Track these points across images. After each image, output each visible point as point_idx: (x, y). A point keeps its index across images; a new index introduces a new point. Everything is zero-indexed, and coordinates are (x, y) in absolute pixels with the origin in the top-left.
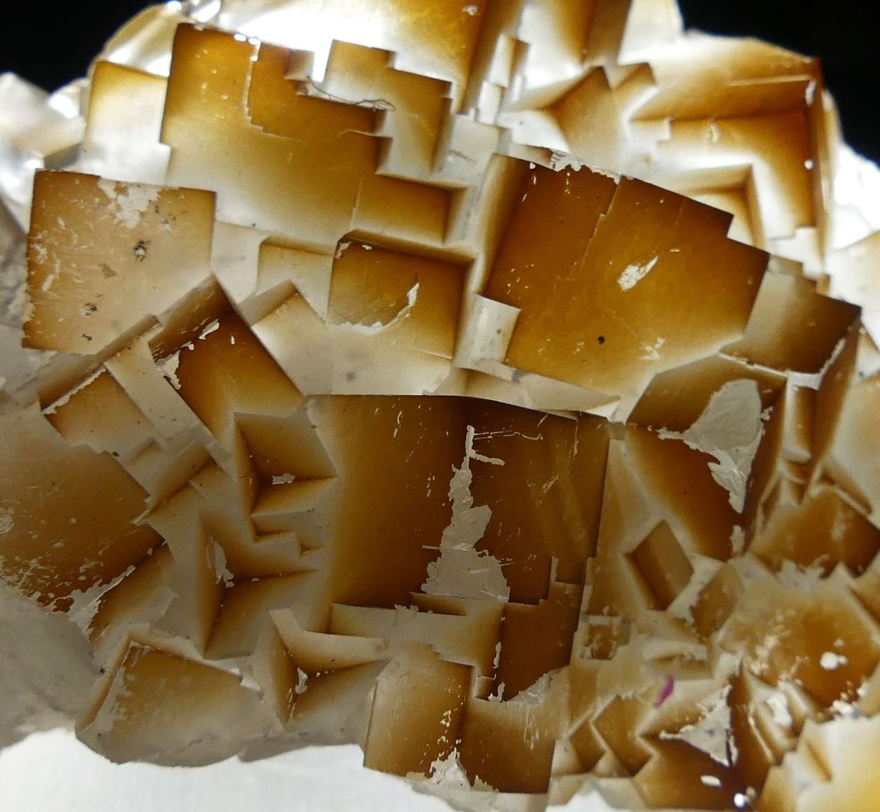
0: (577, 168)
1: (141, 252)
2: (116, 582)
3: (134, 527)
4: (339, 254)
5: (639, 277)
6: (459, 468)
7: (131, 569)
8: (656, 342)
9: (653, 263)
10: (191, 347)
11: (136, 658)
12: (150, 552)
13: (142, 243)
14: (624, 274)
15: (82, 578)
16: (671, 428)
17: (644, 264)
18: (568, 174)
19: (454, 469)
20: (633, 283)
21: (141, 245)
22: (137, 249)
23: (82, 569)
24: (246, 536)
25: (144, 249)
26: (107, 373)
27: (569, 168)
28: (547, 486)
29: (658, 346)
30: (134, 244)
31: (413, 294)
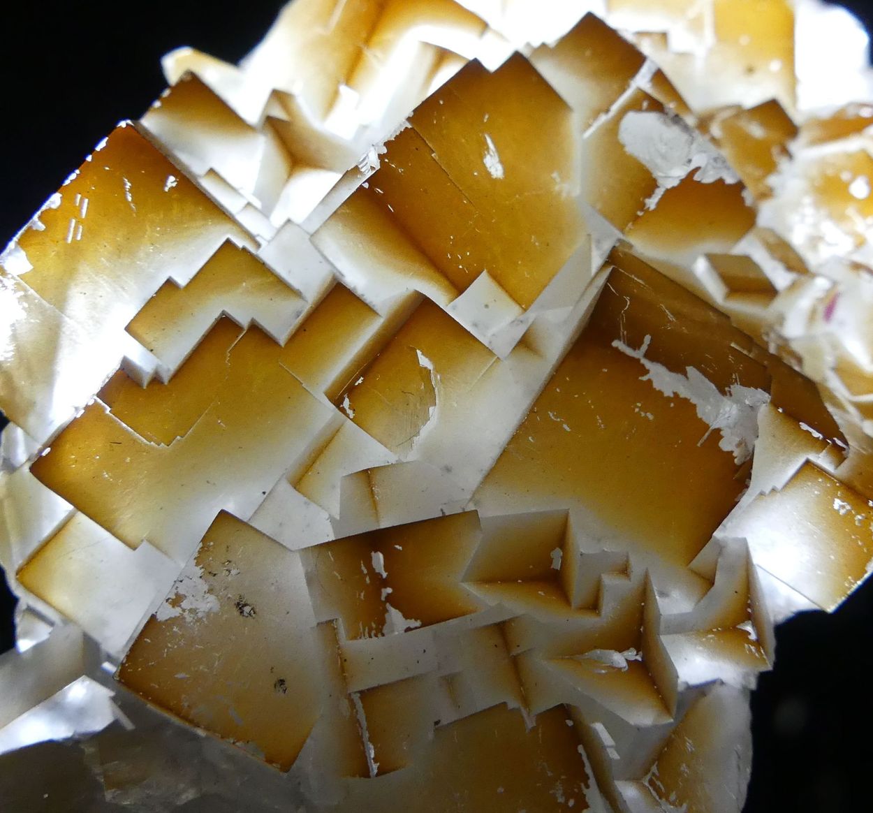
0: (384, 150)
1: (247, 609)
2: (588, 770)
3: (534, 729)
4: (350, 412)
5: (497, 159)
6: (647, 372)
7: (581, 749)
8: (554, 179)
9: (489, 141)
10: (389, 590)
11: (658, 783)
12: (570, 723)
13: (238, 604)
14: (489, 169)
15: (571, 803)
16: (649, 194)
17: (488, 149)
18: (386, 160)
19: (645, 378)
20: (500, 167)
21: (240, 606)
22: (242, 612)
23: (561, 800)
24: (589, 621)
25: (246, 605)
26: (362, 693)
27: (381, 157)
28: (671, 317)
29: (558, 180)
30: (236, 612)
31: (424, 361)
